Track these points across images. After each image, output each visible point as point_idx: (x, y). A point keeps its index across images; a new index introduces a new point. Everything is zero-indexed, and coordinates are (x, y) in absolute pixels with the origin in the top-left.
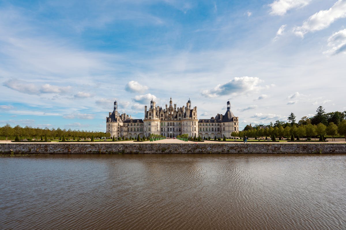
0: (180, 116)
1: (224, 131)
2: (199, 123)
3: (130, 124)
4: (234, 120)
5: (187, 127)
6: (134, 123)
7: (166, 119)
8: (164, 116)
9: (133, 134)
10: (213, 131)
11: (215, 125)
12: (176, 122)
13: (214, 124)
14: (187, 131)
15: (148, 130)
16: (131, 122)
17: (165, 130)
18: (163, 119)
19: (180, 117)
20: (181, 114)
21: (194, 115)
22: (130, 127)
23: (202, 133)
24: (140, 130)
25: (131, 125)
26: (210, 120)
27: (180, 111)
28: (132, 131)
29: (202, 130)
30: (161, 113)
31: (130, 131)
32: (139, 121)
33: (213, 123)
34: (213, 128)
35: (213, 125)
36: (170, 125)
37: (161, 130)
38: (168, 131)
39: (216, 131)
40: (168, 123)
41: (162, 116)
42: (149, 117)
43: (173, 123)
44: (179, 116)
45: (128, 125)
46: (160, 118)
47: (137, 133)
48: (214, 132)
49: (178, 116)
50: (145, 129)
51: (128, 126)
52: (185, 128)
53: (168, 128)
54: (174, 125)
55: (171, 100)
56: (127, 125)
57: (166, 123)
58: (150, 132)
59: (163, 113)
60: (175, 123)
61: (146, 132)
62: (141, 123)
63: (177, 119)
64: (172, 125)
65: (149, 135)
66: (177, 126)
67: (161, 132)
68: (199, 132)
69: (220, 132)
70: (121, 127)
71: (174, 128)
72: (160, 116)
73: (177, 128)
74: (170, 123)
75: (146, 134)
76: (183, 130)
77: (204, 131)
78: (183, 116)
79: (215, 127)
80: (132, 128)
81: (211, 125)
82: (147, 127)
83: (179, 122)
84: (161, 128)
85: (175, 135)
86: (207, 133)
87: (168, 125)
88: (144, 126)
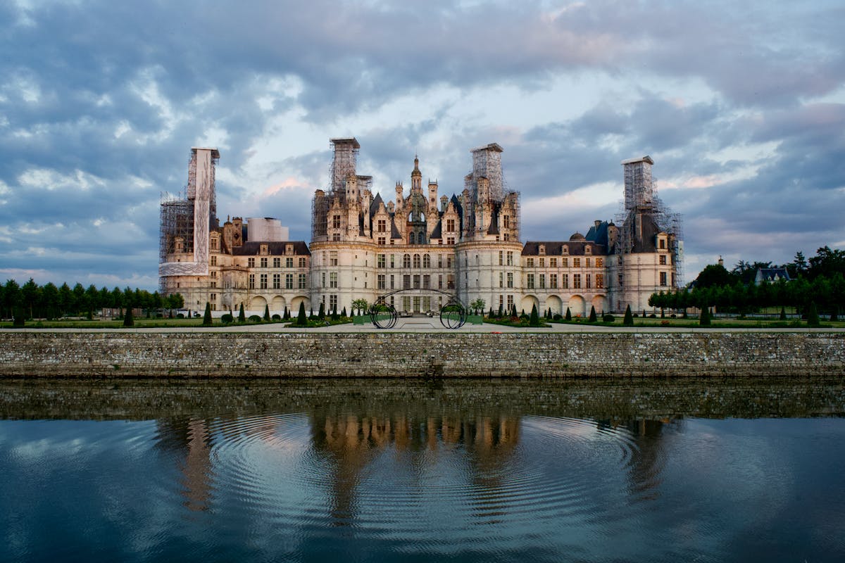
0: (451, 228)
2: (526, 258)
3: (258, 260)
4: (659, 246)
5: (479, 271)
6: (273, 254)
7: (397, 241)
8: (388, 228)
9: (269, 298)
10: (577, 285)
11: (588, 265)
12: (439, 251)
13: (583, 259)
14: (479, 288)
15: (328, 284)
16: (262, 253)
17: (392, 284)
18: (388, 241)
19: (453, 235)
20: (457, 223)
22: (257, 272)
23: (537, 296)
24: (296, 282)
25: (264, 264)
26: (566, 243)
27: (451, 209)
28: (264, 286)
29: (537, 282)
30: (377, 218)
31: (259, 287)
32: (292, 247)
33: (577, 257)
34: (577, 277)
35: (577, 264)
36: (412, 265)
37: (379, 283)
38: (407, 286)
39: (588, 286)
40: (407, 258)
41: (382, 228)
42: (331, 232)
43: (427, 258)
44: (449, 230)
45: (252, 264)
46: (376, 236)
47: (284, 296)
48: (583, 292)
49: (444, 228)
50: (317, 279)
51: (251, 269)
52: (473, 276)
53: (407, 278)
54: (427, 264)
55: (416, 168)
56: (247, 265)
57: (399, 257)
58: (336, 290)
59: (385, 218)
60: (434, 258)
61: (323, 290)
62: (300, 257)
63: (439, 241)
64: (422, 264)
65: (331, 301)
66: (442, 270)
67: (379, 292)
68: (525, 291)
69: (604, 291)
70: (225, 272)
71: (428, 274)
72: (375, 228)
73: (440, 277)
74: (412, 258)
75: (319, 299)
76: (465, 284)
77: (543, 286)
78: (464, 228)
79: (586, 273)
80: (266, 276)
81: (572, 264)
82: (324, 272)
83: (447, 253)
84: (377, 277)
85: (433, 303)
86: (555, 294)
87: (405, 263)
88: (315, 269)
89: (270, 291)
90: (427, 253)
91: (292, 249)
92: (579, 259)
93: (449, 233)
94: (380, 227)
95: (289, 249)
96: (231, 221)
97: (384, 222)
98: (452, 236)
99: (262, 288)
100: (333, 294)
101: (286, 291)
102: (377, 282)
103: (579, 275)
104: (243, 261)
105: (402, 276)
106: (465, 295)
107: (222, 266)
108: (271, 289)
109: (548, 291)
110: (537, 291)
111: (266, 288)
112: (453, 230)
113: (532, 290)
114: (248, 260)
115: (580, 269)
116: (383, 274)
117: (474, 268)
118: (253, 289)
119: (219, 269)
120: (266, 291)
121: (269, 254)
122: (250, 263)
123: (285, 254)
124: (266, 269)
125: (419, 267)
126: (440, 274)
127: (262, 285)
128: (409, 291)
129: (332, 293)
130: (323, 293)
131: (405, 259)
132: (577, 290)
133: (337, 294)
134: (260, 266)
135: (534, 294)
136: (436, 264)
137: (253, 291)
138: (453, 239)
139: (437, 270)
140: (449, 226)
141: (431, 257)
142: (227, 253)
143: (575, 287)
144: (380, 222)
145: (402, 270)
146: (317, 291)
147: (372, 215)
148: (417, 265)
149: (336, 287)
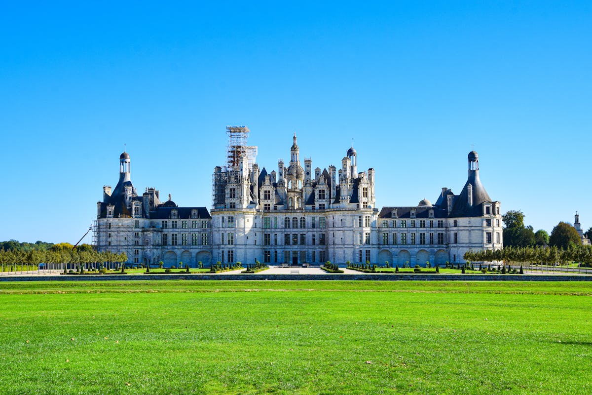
0: (322, 197)
1: (455, 245)
2: (382, 220)
3: (169, 222)
4: (485, 211)
5: (343, 231)
6: (181, 218)
7: (280, 206)
9: (179, 252)
10: (423, 242)
11: (431, 225)
12: (312, 215)
13: (427, 221)
14: (344, 244)
15: (226, 242)
16: (173, 217)
17: (276, 240)
18: (272, 207)
19: (323, 201)
20: (327, 192)
21: (366, 195)
22: (169, 232)
24: (199, 240)
26: (414, 208)
27: (322, 181)
29: (391, 240)
30: (264, 189)
31: (171, 244)
33: (422, 219)
34: (422, 235)
35: (422, 225)
36: (291, 226)
37: (266, 240)
38: (287, 242)
39: (431, 242)
41: (267, 197)
42: (228, 201)
43: (303, 220)
44: (320, 198)
45: (165, 226)
46: (263, 203)
47: (191, 250)
48: (427, 247)
49: (317, 196)
50: (217, 237)
51: (164, 230)
52: (339, 235)
53: (287, 236)
54: (303, 225)
55: (294, 144)
56: (161, 226)
57: (281, 219)
58: (233, 246)
59: (270, 188)
60: (308, 219)
61: (222, 246)
62: (203, 219)
63: (313, 206)
64: (299, 225)
65: (229, 255)
66: (315, 229)
67: (265, 247)
68: (381, 246)
69: (444, 246)
70: (145, 233)
71: (304, 233)
72: (262, 197)
73: (314, 236)
74: (291, 220)
75: (219, 253)
76: (332, 242)
77: (395, 243)
78: (332, 197)
79: (430, 232)
80: (176, 235)
81: (419, 225)
82: (223, 232)
83: (319, 216)
84: (264, 235)
85: (308, 256)
87: (286, 224)
88: (216, 229)
89: (179, 247)
90: (303, 216)
92: (424, 221)
93: (320, 200)
94: (265, 195)
95: (195, 213)
97: (269, 192)
98: (323, 203)
100: (230, 250)
101: (192, 247)
102: (264, 240)
103: (424, 234)
104: (158, 224)
105: (283, 235)
106: (332, 249)
107: (143, 228)
108: (180, 245)
109: (399, 246)
110: (390, 246)
111: (176, 245)
112: (324, 198)
113: (386, 246)
114: (161, 223)
115: (425, 229)
116: (268, 233)
117: (340, 229)
118: (166, 245)
119: (141, 230)
120: (176, 247)
121: (178, 218)
122: (163, 225)
123: (191, 218)
124: (177, 230)
125: (297, 227)
126: (313, 233)
127: (173, 242)
128: (289, 247)
129: (229, 248)
130: (223, 248)
131: (286, 221)
132: (422, 245)
133: (234, 249)
134: (171, 227)
135: (388, 249)
136: (310, 225)
137: (166, 247)
138: (324, 205)
139: (311, 230)
140: (320, 195)
141: (306, 220)
142: (146, 217)
143: (421, 244)
144: (265, 192)
145: (283, 230)
146: (217, 247)
147: (260, 186)
148: (295, 226)
149: (232, 244)
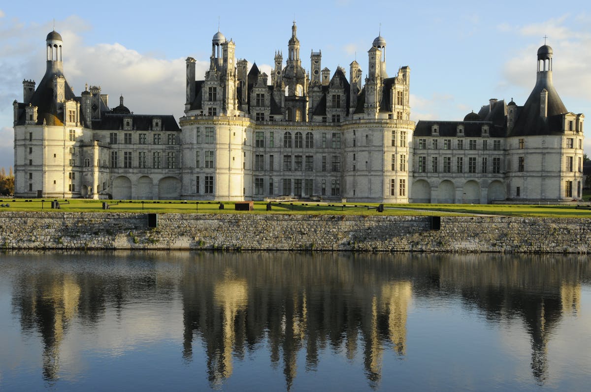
0: (336, 104)
1: (520, 174)
2: (418, 139)
3: (121, 135)
4: (567, 127)
5: (370, 152)
6: (138, 129)
7: (277, 117)
8: (267, 103)
9: (134, 178)
10: (472, 169)
11: (485, 147)
12: (323, 130)
13: (479, 141)
14: (370, 171)
15: (202, 163)
16: (126, 127)
17: (272, 163)
18: (267, 117)
19: (338, 111)
20: (343, 97)
21: (401, 102)
22: (121, 149)
23: (429, 180)
24: (162, 164)
25: (128, 140)
26: (461, 123)
27: (336, 83)
28: (128, 165)
29: (430, 166)
30: (256, 91)
31: (123, 165)
32: (159, 122)
33: (473, 139)
34: (472, 161)
35: (473, 146)
36: (293, 144)
37: (257, 163)
38: (287, 167)
39: (484, 170)
40: (287, 136)
41: (261, 103)
42: (206, 106)
43: (310, 136)
44: (334, 106)
45: (114, 139)
46: (254, 111)
47: (151, 176)
48: (478, 177)
49: (329, 104)
50: (189, 158)
51: (113, 146)
52: (362, 157)
53: (287, 158)
54: (310, 142)
55: (294, 36)
56: (108, 140)
57: (279, 134)
58: (212, 170)
59: (264, 91)
60: (317, 136)
61: (197, 170)
62: (169, 132)
63: (323, 118)
64: (304, 143)
65: (207, 183)
66: (326, 150)
67: (257, 173)
68: (416, 175)
69: (502, 175)
70: (84, 149)
71: (311, 154)
72: (254, 102)
73: (324, 158)
74: (293, 136)
75: (192, 180)
76: (352, 167)
77: (435, 170)
78: (351, 104)
79: (482, 157)
80: (130, 153)
81: (468, 146)
82: (198, 150)
83: (332, 132)
84: (254, 157)
85: (316, 186)
86: (449, 179)
87: (285, 142)
88: (187, 146)
89: (135, 171)
90: (310, 131)
91: (160, 124)
92: (475, 141)
93: (334, 110)
94: (258, 101)
95: (157, 124)
96: (88, 90)
97: (263, 95)
98: (338, 113)
99: (126, 167)
100: (209, 175)
101: (153, 171)
102: (254, 162)
103: (475, 159)
104: (104, 137)
105: (282, 156)
106: (351, 178)
107: (82, 141)
108: (136, 168)
109: (441, 175)
110: (429, 175)
111: (130, 167)
112: (339, 107)
113: (423, 174)
114: (109, 136)
115: (475, 152)
116: (261, 154)
117: (364, 149)
118: (116, 167)
119: (77, 145)
120: (131, 170)
121: (133, 129)
122: (111, 139)
123: (151, 130)
124: (131, 146)
125: (301, 147)
126: (324, 155)
127: (126, 163)
128: (290, 173)
129: (207, 174)
130: (197, 173)
131: (285, 137)
133: (213, 175)
134: (123, 142)
135: (426, 178)
136: (320, 144)
137: (116, 170)
138: (338, 116)
139: (321, 150)
140: (334, 102)
141: (315, 137)
142: (87, 126)
143: (470, 172)
144: (258, 95)
145: (282, 150)
146: (190, 171)
147: (250, 88)
148: (299, 144)
149: (211, 167)
